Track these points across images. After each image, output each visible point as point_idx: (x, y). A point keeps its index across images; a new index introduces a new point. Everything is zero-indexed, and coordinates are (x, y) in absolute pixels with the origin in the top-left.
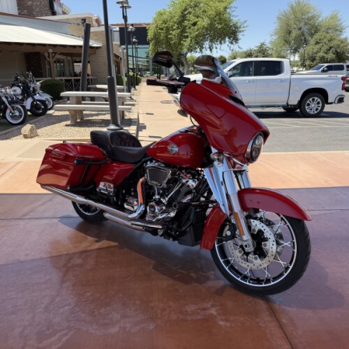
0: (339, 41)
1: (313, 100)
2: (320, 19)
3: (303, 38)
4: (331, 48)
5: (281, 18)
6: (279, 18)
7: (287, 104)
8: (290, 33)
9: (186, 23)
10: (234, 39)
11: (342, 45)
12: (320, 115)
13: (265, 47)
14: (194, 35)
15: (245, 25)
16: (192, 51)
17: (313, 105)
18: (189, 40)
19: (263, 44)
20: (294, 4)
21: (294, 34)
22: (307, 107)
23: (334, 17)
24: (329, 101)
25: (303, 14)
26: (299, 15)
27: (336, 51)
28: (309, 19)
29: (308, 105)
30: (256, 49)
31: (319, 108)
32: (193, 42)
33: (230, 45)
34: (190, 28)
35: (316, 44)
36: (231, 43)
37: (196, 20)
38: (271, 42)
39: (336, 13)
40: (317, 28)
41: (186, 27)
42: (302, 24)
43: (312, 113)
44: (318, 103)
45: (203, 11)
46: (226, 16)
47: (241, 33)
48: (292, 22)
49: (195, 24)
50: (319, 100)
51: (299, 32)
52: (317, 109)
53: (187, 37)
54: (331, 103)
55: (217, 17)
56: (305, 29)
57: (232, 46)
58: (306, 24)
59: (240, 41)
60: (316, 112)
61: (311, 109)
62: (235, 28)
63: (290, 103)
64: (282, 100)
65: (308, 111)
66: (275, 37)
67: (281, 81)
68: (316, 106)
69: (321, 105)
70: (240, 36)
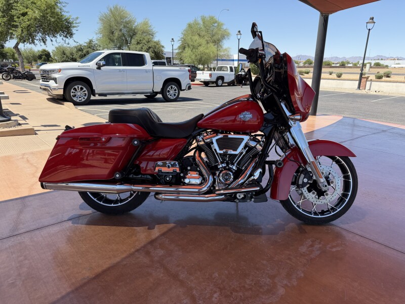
0: (155, 42)
1: (172, 87)
2: (136, 24)
3: (124, 38)
4: (150, 48)
5: (103, 20)
6: (101, 19)
7: (153, 91)
8: (113, 33)
9: (13, 12)
10: (68, 33)
11: (157, 46)
12: (177, 99)
13: (94, 43)
14: (24, 25)
15: (78, 21)
16: (24, 41)
17: (172, 92)
18: (19, 30)
19: (91, 41)
20: (113, 9)
21: (117, 34)
22: (168, 94)
23: (146, 24)
24: (183, 89)
25: (121, 19)
26: (119, 19)
27: (154, 51)
28: (127, 23)
29: (169, 91)
30: (85, 44)
31: (177, 94)
32: (25, 33)
33: (64, 39)
34: (18, 18)
35: (137, 44)
36: (66, 37)
37: (26, 10)
38: (97, 40)
39: (147, 20)
40: (134, 31)
41: (13, 16)
42: (122, 27)
43: (172, 98)
44: (175, 90)
45: (32, 2)
46: (57, 10)
47: (75, 29)
48: (113, 24)
49: (24, 14)
50: (176, 88)
51: (120, 33)
52: (175, 95)
53: (16, 26)
54: (184, 90)
55: (49, 10)
56: (124, 31)
57: (67, 40)
58: (125, 27)
59: (74, 36)
60: (174, 97)
61: (171, 95)
62: (68, 23)
63: (155, 91)
64: (148, 88)
65: (169, 96)
66: (101, 36)
67: (146, 71)
68: (174, 92)
69: (177, 91)
70: (74, 30)
